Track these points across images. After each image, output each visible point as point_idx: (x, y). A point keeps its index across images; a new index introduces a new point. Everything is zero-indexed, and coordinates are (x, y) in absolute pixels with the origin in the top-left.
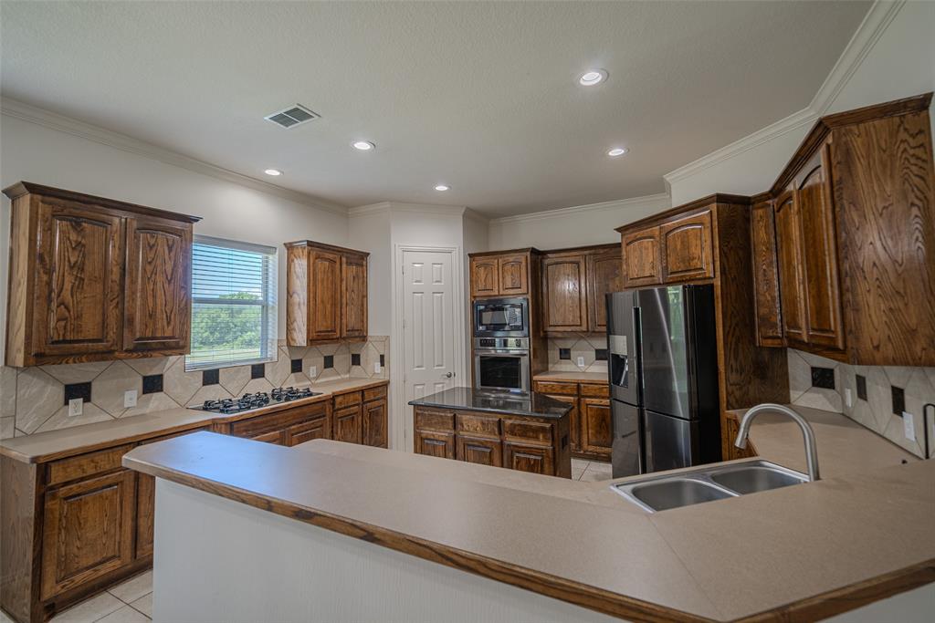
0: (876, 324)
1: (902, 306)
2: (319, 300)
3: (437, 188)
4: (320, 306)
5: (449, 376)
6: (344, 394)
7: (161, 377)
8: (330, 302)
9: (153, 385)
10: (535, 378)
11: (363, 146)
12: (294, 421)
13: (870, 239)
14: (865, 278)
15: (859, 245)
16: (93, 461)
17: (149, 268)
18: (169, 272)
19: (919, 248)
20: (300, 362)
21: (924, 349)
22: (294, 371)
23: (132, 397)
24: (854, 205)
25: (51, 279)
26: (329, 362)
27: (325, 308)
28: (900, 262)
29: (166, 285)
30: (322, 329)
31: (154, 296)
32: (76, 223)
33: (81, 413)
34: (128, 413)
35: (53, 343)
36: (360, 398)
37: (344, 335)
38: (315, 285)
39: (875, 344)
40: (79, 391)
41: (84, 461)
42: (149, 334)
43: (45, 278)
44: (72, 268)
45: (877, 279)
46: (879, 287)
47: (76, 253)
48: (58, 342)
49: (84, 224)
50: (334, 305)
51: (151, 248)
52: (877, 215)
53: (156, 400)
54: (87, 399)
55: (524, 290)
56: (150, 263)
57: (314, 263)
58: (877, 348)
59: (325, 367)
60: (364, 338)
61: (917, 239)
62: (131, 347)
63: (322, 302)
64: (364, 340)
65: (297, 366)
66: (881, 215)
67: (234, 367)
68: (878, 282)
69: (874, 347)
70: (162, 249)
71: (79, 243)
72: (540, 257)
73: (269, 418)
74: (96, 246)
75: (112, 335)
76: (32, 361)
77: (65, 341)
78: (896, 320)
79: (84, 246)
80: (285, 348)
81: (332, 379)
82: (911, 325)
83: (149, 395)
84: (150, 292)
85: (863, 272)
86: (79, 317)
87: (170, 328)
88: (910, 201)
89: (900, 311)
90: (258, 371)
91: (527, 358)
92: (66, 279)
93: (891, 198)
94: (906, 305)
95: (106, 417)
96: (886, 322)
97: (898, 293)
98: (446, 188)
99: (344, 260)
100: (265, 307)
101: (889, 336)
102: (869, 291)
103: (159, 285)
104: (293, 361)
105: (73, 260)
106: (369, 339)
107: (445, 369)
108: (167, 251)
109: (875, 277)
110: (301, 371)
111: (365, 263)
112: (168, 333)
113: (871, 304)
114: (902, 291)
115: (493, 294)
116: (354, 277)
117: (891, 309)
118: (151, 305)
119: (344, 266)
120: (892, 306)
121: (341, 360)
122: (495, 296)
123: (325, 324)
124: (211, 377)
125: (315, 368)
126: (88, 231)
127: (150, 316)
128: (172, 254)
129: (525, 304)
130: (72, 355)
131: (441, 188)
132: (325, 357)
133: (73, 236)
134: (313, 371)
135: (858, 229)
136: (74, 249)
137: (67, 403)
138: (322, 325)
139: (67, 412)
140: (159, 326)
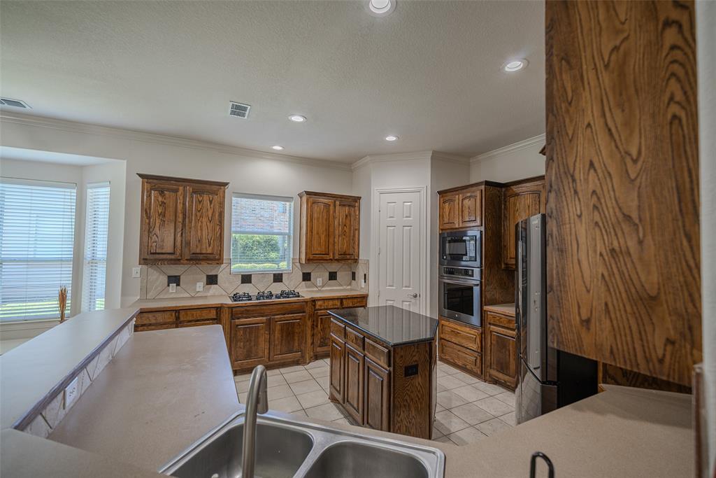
0: (587, 279)
1: (632, 244)
2: (315, 232)
3: (387, 139)
4: (315, 236)
5: (416, 296)
6: (324, 300)
7: (216, 276)
8: (325, 233)
9: (212, 280)
10: (486, 308)
11: (297, 119)
12: (278, 313)
13: (589, 118)
14: (576, 192)
15: (570, 133)
16: (154, 316)
17: (198, 214)
18: (210, 216)
19: (675, 117)
20: (309, 274)
21: (669, 341)
22: (304, 280)
23: (200, 286)
24: (568, 62)
25: (150, 221)
26: (333, 276)
27: (320, 238)
28: (634, 153)
29: (208, 224)
30: (317, 253)
31: (201, 230)
32: (162, 193)
33: (174, 291)
34: (197, 295)
35: (151, 253)
36: (339, 304)
37: (337, 257)
38: (311, 220)
39: (584, 317)
40: (174, 280)
41: (150, 315)
42: (198, 251)
43: (147, 221)
44: (159, 215)
45: (594, 192)
46: (595, 207)
47: (161, 208)
48: (153, 253)
49: (165, 192)
50: (328, 236)
51: (200, 202)
52: (600, 66)
53: (214, 289)
54: (178, 285)
55: (478, 223)
56: (199, 211)
57: (311, 206)
58: (587, 323)
59: (330, 280)
60: (356, 261)
61: (671, 99)
62: (189, 258)
63: (318, 234)
64: (356, 262)
65: (307, 277)
66: (606, 66)
67: (263, 274)
68: (595, 198)
69: (582, 321)
70: (206, 202)
71: (163, 202)
72: (503, 189)
73: (258, 308)
74: (171, 203)
75: (178, 252)
76: (142, 262)
77: (156, 253)
78: (621, 274)
79: (165, 203)
80: (298, 264)
81: (335, 288)
82: (647, 286)
83: (209, 286)
84: (199, 228)
85: (574, 180)
86: (163, 241)
87: (211, 248)
88: (662, 18)
89: (629, 254)
90: (278, 278)
91: (478, 288)
92: (157, 221)
93: (626, 27)
94: (640, 242)
95: (188, 295)
96: (603, 275)
97: (628, 218)
98: (394, 139)
99: (338, 203)
100: (289, 237)
101: (606, 304)
102: (580, 217)
103: (204, 223)
104: (304, 274)
105: (160, 211)
106: (360, 261)
107: (411, 290)
108: (209, 204)
109: (591, 187)
110: (310, 280)
111: (357, 204)
112: (209, 251)
113: (582, 240)
114: (635, 215)
115: (454, 227)
116: (346, 216)
117: (613, 250)
118: (199, 235)
119: (337, 207)
120: (616, 244)
121: (343, 275)
122: (456, 228)
123: (319, 249)
124: (246, 279)
125: (321, 279)
126: (167, 196)
127: (199, 241)
128: (212, 206)
129: (478, 236)
130: (160, 260)
131: (391, 138)
132: (330, 273)
133: (160, 199)
134: (319, 282)
135: (570, 104)
136: (160, 205)
137: (168, 286)
138: (317, 249)
139: (169, 290)
140: (204, 247)
